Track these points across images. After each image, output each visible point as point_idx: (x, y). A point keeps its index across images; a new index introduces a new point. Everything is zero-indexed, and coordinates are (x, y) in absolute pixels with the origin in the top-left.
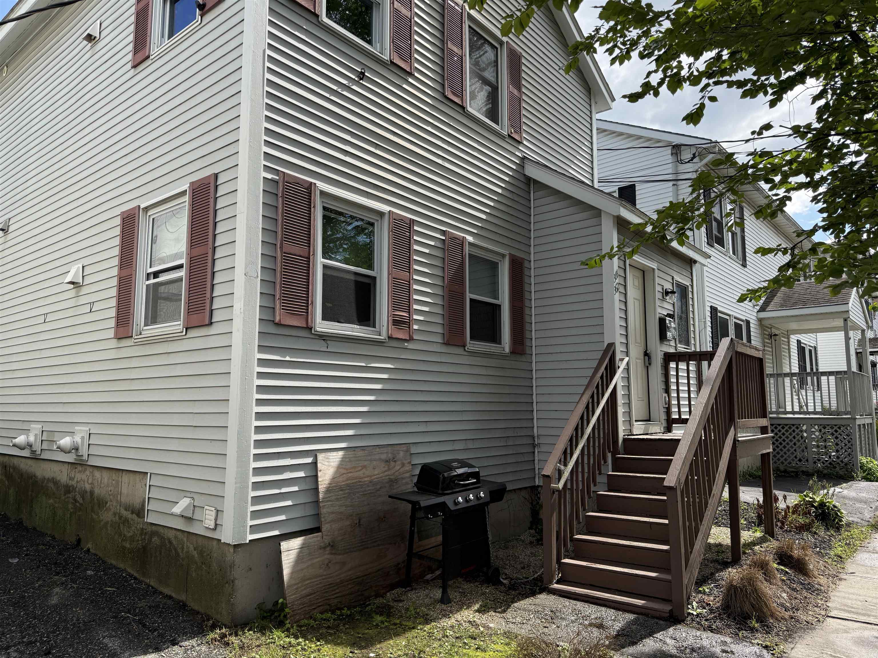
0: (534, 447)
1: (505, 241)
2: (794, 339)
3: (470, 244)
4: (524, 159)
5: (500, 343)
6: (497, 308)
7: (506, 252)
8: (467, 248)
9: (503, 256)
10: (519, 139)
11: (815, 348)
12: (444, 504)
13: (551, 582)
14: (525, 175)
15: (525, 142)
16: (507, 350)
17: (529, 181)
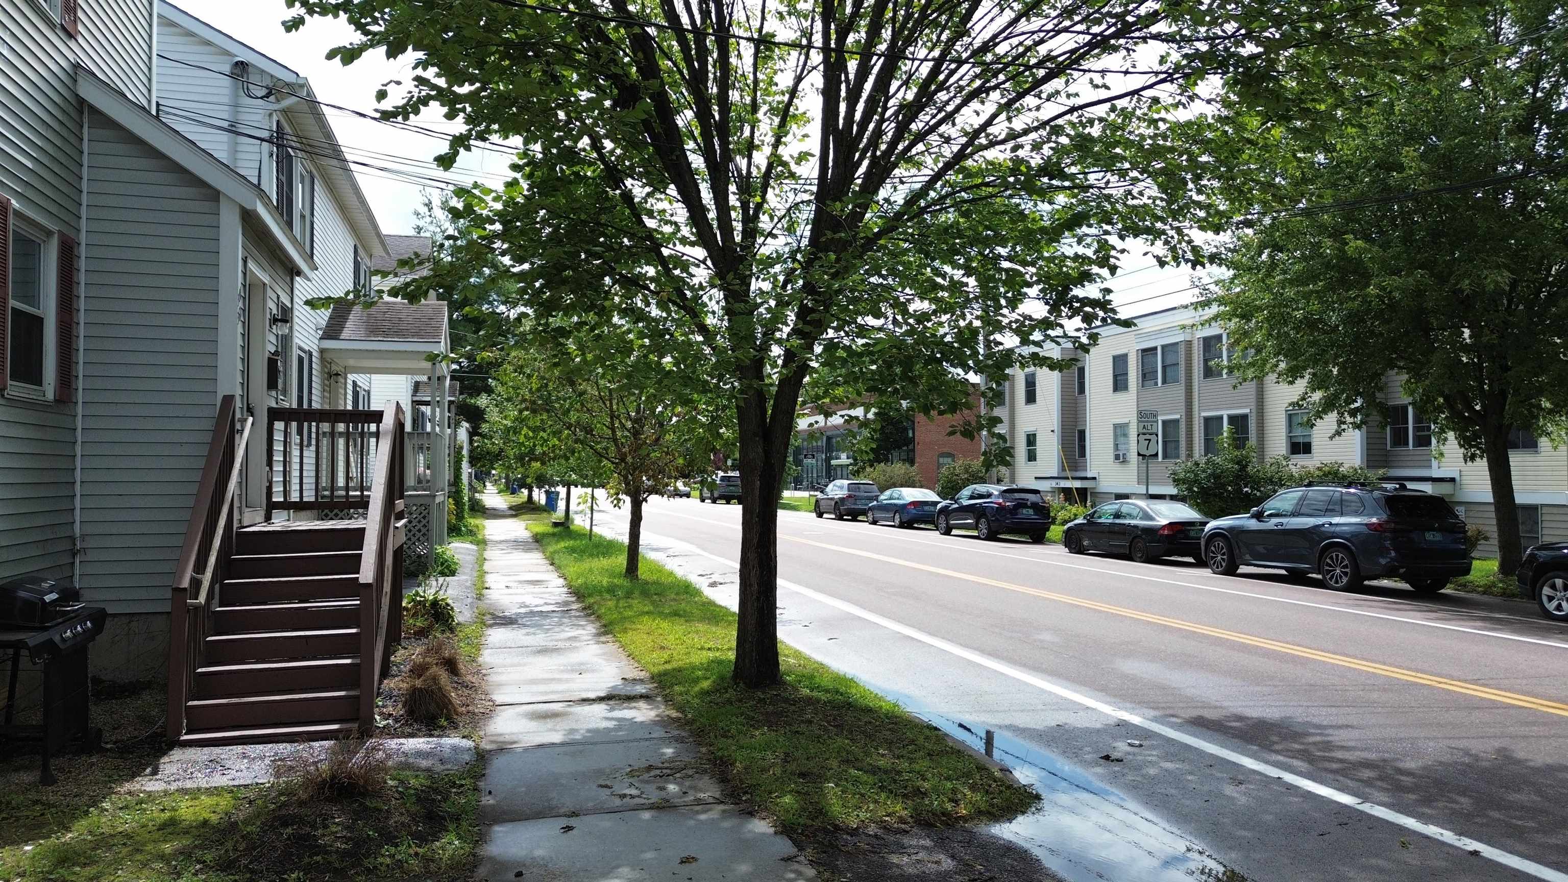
0: (74, 555)
1: (53, 208)
2: (351, 377)
3: (17, 213)
4: (76, 66)
5: (40, 384)
6: (39, 321)
7: (53, 227)
8: (11, 220)
9: (49, 233)
10: (73, 32)
11: (369, 392)
12: (51, 641)
13: (180, 734)
14: (77, 95)
15: (80, 40)
16: (50, 396)
17: (81, 105)
